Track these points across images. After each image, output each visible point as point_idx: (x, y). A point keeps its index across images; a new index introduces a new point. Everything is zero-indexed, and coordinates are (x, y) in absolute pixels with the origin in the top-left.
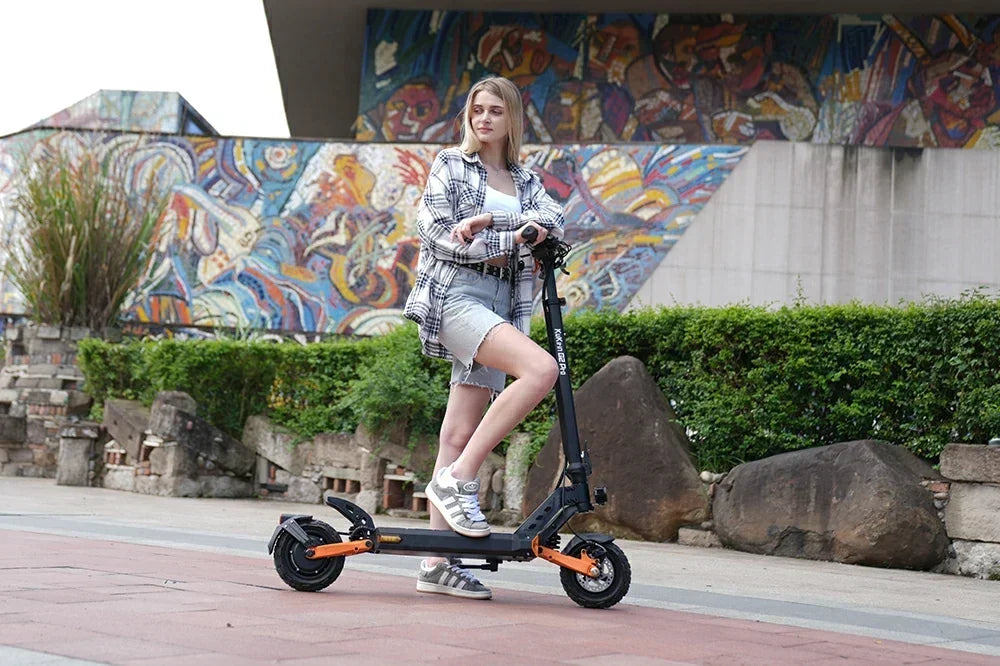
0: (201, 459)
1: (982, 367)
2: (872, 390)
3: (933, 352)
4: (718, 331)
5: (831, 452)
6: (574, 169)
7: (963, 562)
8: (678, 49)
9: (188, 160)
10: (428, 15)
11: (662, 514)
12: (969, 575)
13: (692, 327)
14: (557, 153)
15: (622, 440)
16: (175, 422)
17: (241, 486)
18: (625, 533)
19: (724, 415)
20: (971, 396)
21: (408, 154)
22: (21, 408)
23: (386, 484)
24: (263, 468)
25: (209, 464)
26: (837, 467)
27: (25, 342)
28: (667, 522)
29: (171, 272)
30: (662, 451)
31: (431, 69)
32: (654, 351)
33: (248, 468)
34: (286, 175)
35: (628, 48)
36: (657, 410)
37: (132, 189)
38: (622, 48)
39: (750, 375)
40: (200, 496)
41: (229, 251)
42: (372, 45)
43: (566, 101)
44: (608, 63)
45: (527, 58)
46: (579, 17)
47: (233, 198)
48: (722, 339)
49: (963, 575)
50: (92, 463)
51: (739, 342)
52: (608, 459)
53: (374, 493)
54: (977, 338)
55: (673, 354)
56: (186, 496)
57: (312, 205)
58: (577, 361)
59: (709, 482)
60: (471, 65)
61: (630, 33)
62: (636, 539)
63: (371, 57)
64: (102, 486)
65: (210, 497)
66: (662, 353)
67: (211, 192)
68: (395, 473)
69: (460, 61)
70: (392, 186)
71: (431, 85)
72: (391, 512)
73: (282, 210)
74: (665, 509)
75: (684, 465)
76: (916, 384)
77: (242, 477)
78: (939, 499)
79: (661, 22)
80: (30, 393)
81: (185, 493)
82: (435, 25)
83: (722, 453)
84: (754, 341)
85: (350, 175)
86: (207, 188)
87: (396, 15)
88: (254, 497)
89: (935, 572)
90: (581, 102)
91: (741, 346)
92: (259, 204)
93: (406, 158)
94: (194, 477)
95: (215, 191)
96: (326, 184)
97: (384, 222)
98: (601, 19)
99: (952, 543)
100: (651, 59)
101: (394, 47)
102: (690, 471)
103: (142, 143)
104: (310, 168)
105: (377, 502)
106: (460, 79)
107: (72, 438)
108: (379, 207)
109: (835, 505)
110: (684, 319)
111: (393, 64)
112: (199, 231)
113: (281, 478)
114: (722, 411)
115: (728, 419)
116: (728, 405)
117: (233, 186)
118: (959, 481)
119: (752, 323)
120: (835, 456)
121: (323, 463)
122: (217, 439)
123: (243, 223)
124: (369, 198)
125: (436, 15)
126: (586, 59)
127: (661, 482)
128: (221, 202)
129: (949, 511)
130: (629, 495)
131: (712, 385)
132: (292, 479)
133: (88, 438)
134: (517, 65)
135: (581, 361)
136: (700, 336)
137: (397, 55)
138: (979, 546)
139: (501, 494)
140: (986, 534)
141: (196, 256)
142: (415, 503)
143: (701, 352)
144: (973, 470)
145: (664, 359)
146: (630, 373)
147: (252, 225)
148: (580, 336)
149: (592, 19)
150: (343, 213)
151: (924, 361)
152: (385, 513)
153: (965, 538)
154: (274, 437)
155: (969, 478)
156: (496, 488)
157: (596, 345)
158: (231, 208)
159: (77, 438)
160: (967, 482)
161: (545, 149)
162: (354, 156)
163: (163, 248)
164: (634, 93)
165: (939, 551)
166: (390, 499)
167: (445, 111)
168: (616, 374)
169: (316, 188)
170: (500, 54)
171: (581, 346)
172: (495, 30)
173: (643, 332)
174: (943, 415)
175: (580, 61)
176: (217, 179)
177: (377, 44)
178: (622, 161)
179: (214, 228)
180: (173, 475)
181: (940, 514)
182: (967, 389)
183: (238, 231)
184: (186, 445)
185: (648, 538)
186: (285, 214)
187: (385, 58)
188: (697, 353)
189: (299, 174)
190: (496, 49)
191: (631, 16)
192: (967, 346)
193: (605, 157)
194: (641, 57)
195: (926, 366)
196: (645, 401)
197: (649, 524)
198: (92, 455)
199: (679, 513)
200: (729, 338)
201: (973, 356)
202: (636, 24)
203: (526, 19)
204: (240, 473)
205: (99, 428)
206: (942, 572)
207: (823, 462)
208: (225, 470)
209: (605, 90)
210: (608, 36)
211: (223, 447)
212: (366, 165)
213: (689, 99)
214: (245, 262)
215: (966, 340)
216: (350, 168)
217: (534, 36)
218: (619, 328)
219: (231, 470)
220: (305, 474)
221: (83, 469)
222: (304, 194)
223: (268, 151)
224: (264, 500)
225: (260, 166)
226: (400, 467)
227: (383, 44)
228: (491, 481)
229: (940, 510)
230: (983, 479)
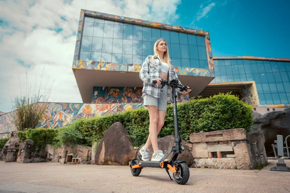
0: (32, 154)
1: (196, 115)
2: (172, 124)
3: (185, 113)
4: (137, 114)
5: (164, 139)
6: (122, 107)
7: (197, 164)
8: (138, 92)
9: (62, 107)
10: (102, 87)
11: (125, 158)
12: (199, 167)
13: (132, 114)
14: (120, 105)
15: (116, 141)
16: (25, 146)
17: (43, 159)
18: (117, 164)
19: (139, 133)
20: (194, 122)
21: (97, 105)
22: (10, 147)
23: (67, 156)
24: (48, 155)
25: (34, 155)
26: (165, 142)
27: (13, 134)
28: (126, 160)
29: (58, 125)
30: (125, 142)
31: (103, 95)
32: (124, 121)
33: (44, 155)
34: (78, 109)
35: (131, 92)
36: (124, 133)
37: (52, 112)
38: (130, 92)
39: (144, 123)
40: (31, 162)
41: (68, 121)
42: (94, 91)
43: (122, 99)
44: (128, 93)
45: (117, 93)
46: (124, 88)
47: (69, 113)
48: (138, 115)
49: (198, 167)
50: (14, 157)
51: (142, 116)
52: (112, 146)
53: (64, 159)
54: (195, 108)
55: (129, 121)
56: (27, 163)
57: (82, 113)
58: (108, 125)
59: (136, 150)
60: (108, 94)
61: (131, 90)
62: (119, 165)
63: (94, 93)
64: (16, 162)
65: (34, 162)
66: (126, 121)
67: (65, 112)
68: (69, 153)
69: (107, 93)
70: (95, 110)
71: (103, 97)
72: (68, 163)
73: (77, 114)
74: (125, 157)
75: (130, 146)
76: (181, 122)
77: (43, 157)
78: (190, 148)
79: (135, 88)
80: (12, 144)
81: (26, 162)
82: (103, 89)
83: (139, 143)
84: (145, 115)
85: (88, 108)
86: (65, 111)
87: (98, 87)
88: (46, 162)
89: (191, 167)
90: (125, 99)
91: (142, 117)
92: (73, 113)
93: (97, 106)
94: (30, 158)
95: (66, 112)
96: (84, 110)
97: (93, 115)
98: (127, 88)
99: (194, 159)
100: (134, 93)
101: (97, 92)
102: (131, 147)
103: (54, 104)
104: (81, 108)
105: (65, 161)
106: (107, 96)
107: (10, 152)
108: (92, 113)
109: (166, 152)
110: (130, 112)
111: (97, 94)
112: (63, 118)
113: (51, 157)
114: (139, 132)
115: (140, 134)
116: (140, 131)
117: (69, 111)
118: (194, 143)
119: (144, 111)
120: (165, 140)
121: (59, 153)
122: (36, 149)
123: (70, 116)
124: (91, 112)
125: (103, 87)
126: (125, 93)
127: (124, 150)
128: (67, 113)
129: (193, 151)
130: (117, 154)
131: (136, 127)
132: (53, 157)
133: (14, 151)
134: (115, 94)
135: (109, 125)
136: (133, 116)
137: (98, 93)
138: (201, 159)
139: (91, 157)
140: (203, 156)
141: (62, 122)
142: (73, 160)
143: (134, 119)
144: (198, 140)
145: (126, 122)
146: (118, 125)
147: (72, 116)
148: (109, 119)
149: (126, 88)
150: (87, 114)
151: (183, 116)
152: (67, 163)
153: (198, 157)
154: (51, 148)
155: (197, 142)
156: (89, 155)
157: (112, 121)
158: (69, 114)
159: (11, 152)
160: (196, 143)
161: (118, 104)
162: (89, 106)
163: (57, 121)
164: (132, 98)
165: (191, 162)
166: (68, 160)
167: (105, 101)
168: (115, 126)
169: (82, 111)
170: (113, 93)
171: (109, 121)
172: (112, 89)
173: (122, 117)
174: (188, 128)
175: (124, 93)
176: (66, 109)
177: (95, 91)
178: (130, 106)
179: (65, 117)
180: (24, 158)
181: (191, 152)
182: (193, 121)
183: (69, 117)
184: (28, 151)
185: (122, 165)
186: (77, 115)
187: (96, 93)
188: (133, 119)
189: (80, 108)
190: (112, 92)
191: (131, 87)
192: (192, 110)
193: (127, 105)
194: (133, 93)
195: (184, 117)
196: (121, 131)
197: (121, 161)
198: (15, 155)
199: (129, 158)
200: (140, 115)
201: (194, 112)
202: (132, 89)
203: (116, 88)
204: (42, 156)
205: (17, 149)
206: (193, 167)
207: (162, 141)
208: (39, 156)
209: (128, 98)
210: (128, 90)
211: (38, 151)
212: (91, 107)
213: (140, 99)
214: (70, 123)
215: (192, 109)
216: (88, 107)
217: (117, 90)
218: (117, 117)
219: (40, 156)
220: (56, 156)
221: (12, 158)
222: (81, 111)
223: (75, 105)
224: (48, 162)
225: (73, 107)
226: (70, 152)
227: (96, 91)
228: (88, 154)
229: (191, 151)
230: (201, 141)
